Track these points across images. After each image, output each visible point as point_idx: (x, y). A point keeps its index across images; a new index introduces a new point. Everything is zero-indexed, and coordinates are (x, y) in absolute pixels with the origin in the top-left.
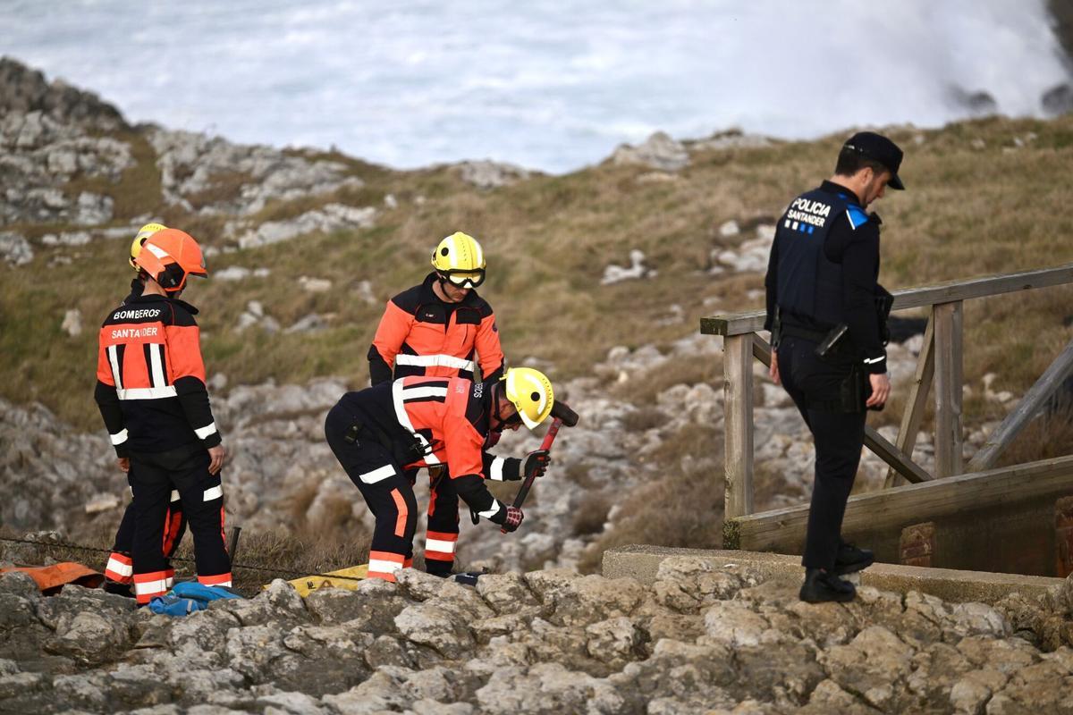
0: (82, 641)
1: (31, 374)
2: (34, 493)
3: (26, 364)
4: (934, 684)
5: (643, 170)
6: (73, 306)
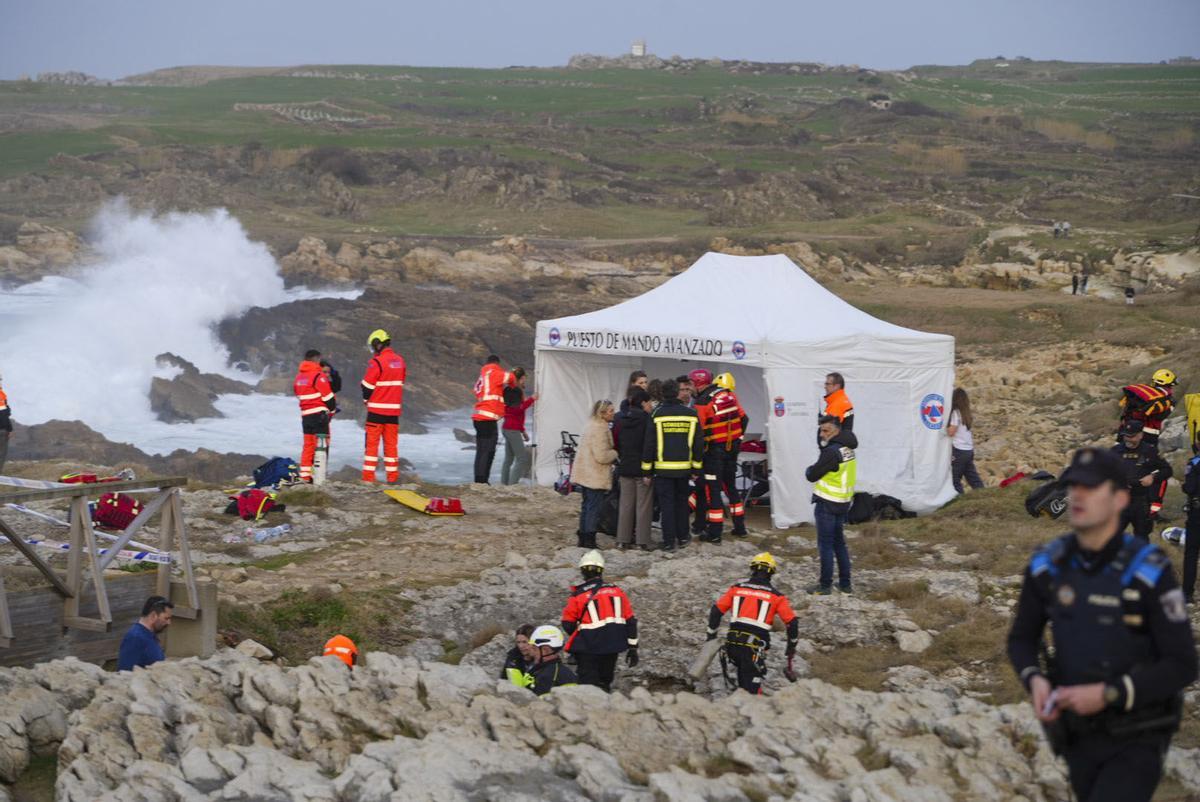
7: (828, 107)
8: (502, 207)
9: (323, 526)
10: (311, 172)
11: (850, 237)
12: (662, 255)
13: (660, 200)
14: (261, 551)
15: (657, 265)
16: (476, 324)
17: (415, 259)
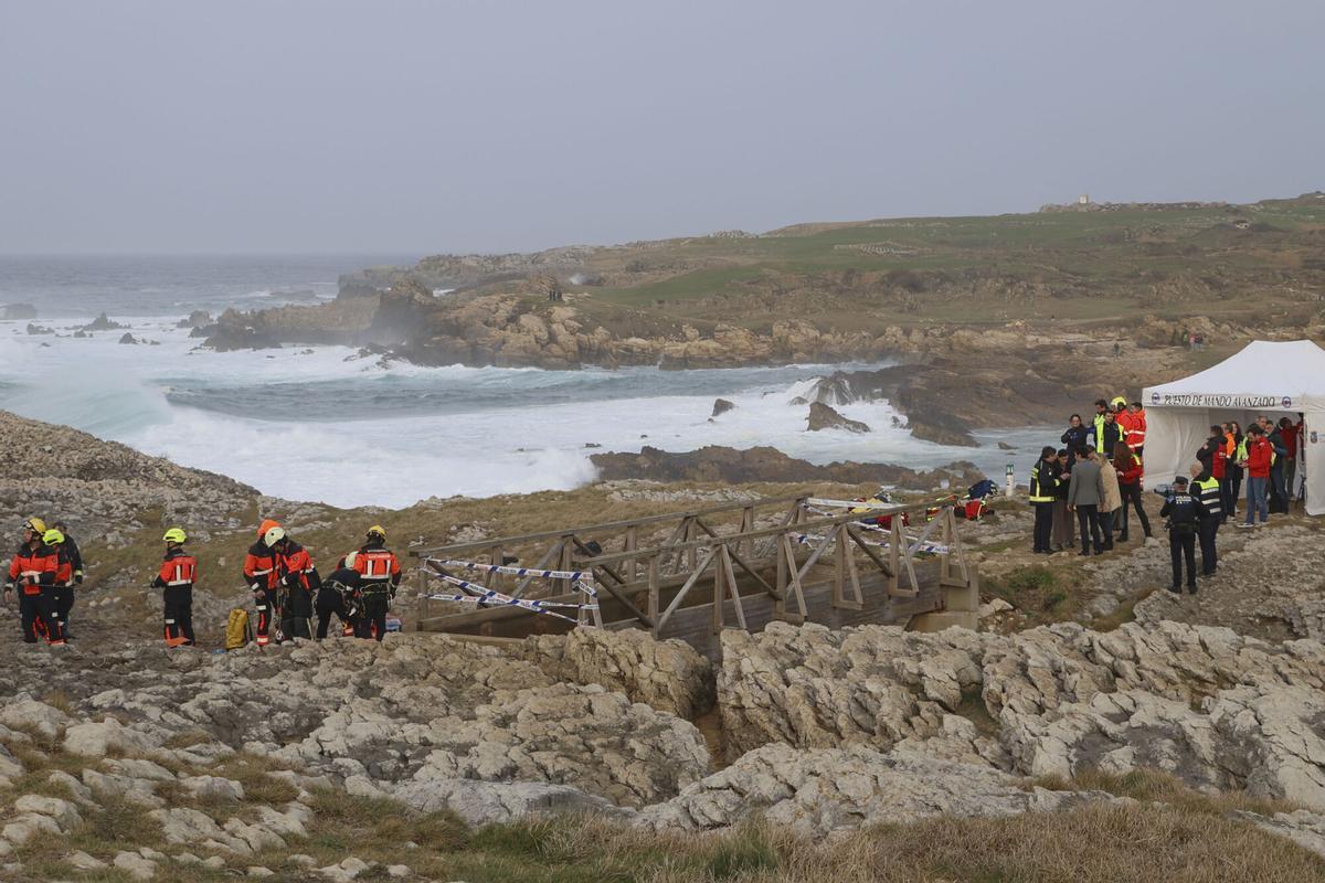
0: (181, 664)
1: (206, 580)
2: (202, 620)
3: (204, 576)
4: (471, 673)
5: (427, 509)
6: (223, 556)
7: (1208, 229)
8: (1009, 302)
9: (1019, 522)
10: (888, 286)
11: (1234, 311)
12: (1112, 328)
13: (1107, 294)
14: (985, 540)
15: (1110, 334)
16: (1007, 377)
17: (958, 337)
